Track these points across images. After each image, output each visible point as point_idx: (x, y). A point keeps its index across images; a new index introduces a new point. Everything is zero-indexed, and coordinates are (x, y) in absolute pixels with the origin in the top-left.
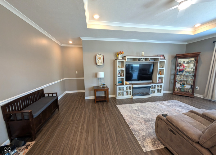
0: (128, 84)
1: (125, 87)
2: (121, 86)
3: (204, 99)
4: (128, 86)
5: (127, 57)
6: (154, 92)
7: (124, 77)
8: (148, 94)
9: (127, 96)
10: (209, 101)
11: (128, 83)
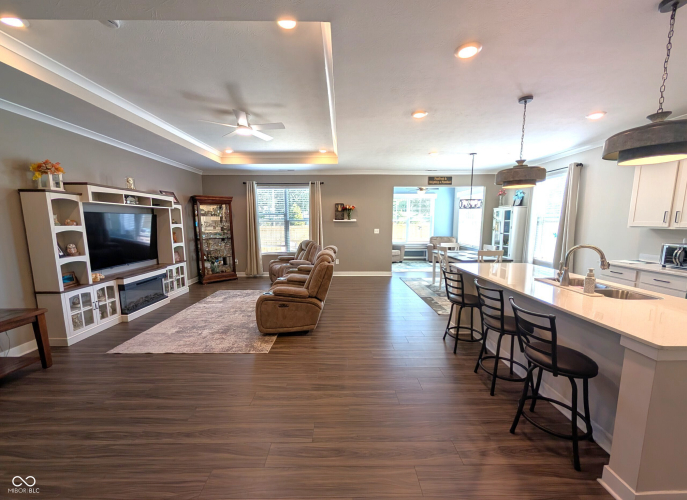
0: (102, 281)
1: (93, 291)
2: (79, 292)
3: (248, 278)
4: (104, 285)
5: (91, 189)
6: (172, 288)
7: (86, 258)
8: (161, 296)
9: (105, 321)
10: (255, 277)
11: (101, 274)
